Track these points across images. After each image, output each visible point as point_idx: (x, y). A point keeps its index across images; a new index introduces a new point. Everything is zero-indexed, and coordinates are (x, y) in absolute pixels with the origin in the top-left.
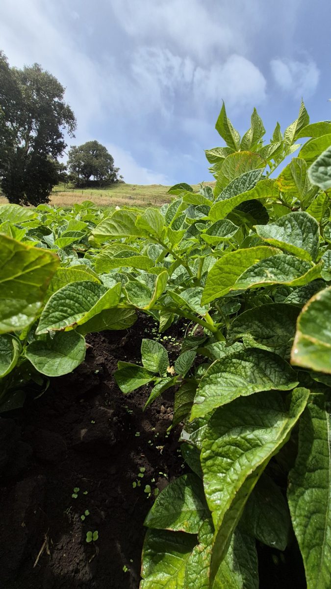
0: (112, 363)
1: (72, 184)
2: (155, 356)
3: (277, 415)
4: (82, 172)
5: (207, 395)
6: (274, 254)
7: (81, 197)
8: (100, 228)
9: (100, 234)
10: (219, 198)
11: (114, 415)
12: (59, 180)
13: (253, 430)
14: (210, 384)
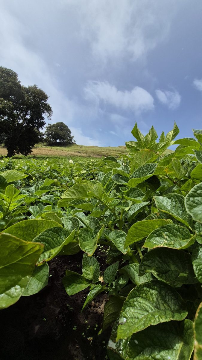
0: (61, 267)
1: (46, 144)
2: (91, 267)
3: (175, 338)
4: (53, 138)
5: (127, 317)
6: (167, 223)
7: (50, 150)
8: (66, 194)
9: (65, 197)
10: (133, 174)
11: (60, 313)
12: (39, 141)
13: (160, 351)
14: (129, 307)
